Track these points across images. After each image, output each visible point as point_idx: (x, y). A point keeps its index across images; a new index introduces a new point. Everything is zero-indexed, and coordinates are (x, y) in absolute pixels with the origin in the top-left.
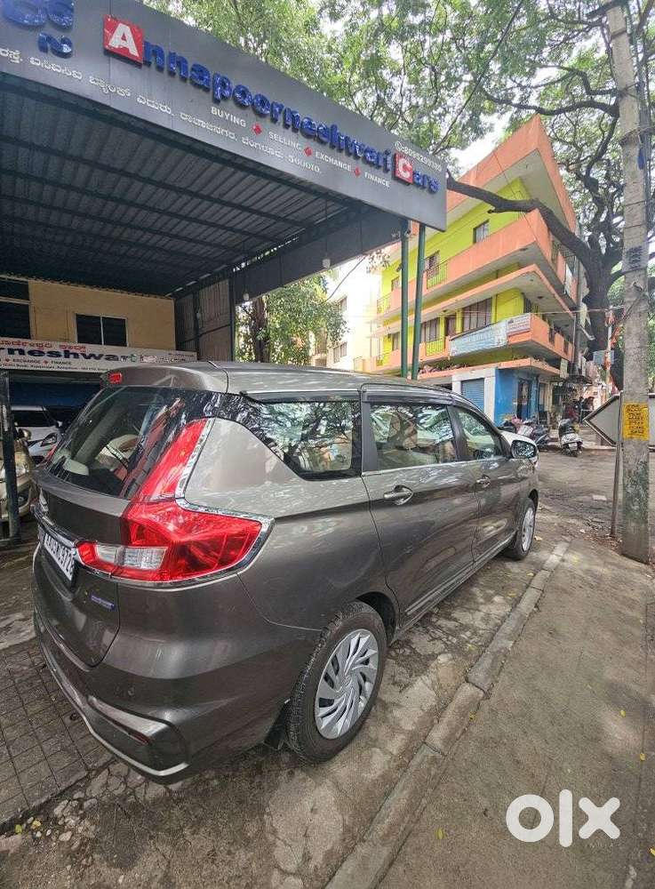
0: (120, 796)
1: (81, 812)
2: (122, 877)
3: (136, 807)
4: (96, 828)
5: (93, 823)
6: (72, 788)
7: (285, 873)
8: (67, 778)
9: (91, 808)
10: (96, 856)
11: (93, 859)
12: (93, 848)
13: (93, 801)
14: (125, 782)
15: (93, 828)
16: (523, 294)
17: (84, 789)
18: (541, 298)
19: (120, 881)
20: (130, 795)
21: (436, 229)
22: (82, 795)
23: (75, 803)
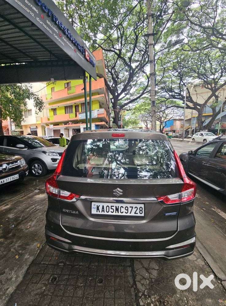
0: (150, 283)
1: (147, 297)
2: (177, 295)
3: (157, 280)
4: (157, 295)
5: (154, 295)
6: (136, 295)
7: (196, 260)
8: (131, 295)
9: (148, 293)
10: (166, 299)
11: (166, 301)
12: (163, 299)
13: (146, 291)
14: (146, 279)
15: (156, 295)
16: (99, 102)
17: (139, 292)
18: (103, 104)
19: (178, 296)
20: (151, 280)
21: (94, 79)
22: (141, 293)
23: (143, 297)
